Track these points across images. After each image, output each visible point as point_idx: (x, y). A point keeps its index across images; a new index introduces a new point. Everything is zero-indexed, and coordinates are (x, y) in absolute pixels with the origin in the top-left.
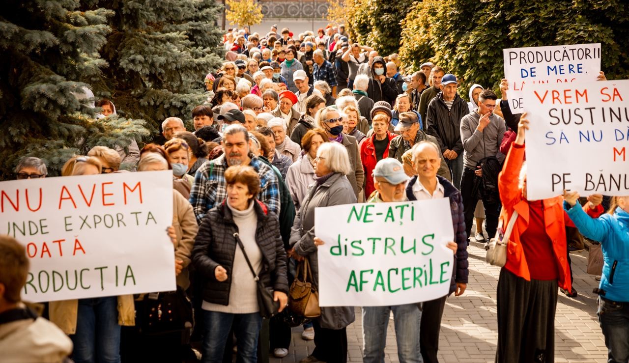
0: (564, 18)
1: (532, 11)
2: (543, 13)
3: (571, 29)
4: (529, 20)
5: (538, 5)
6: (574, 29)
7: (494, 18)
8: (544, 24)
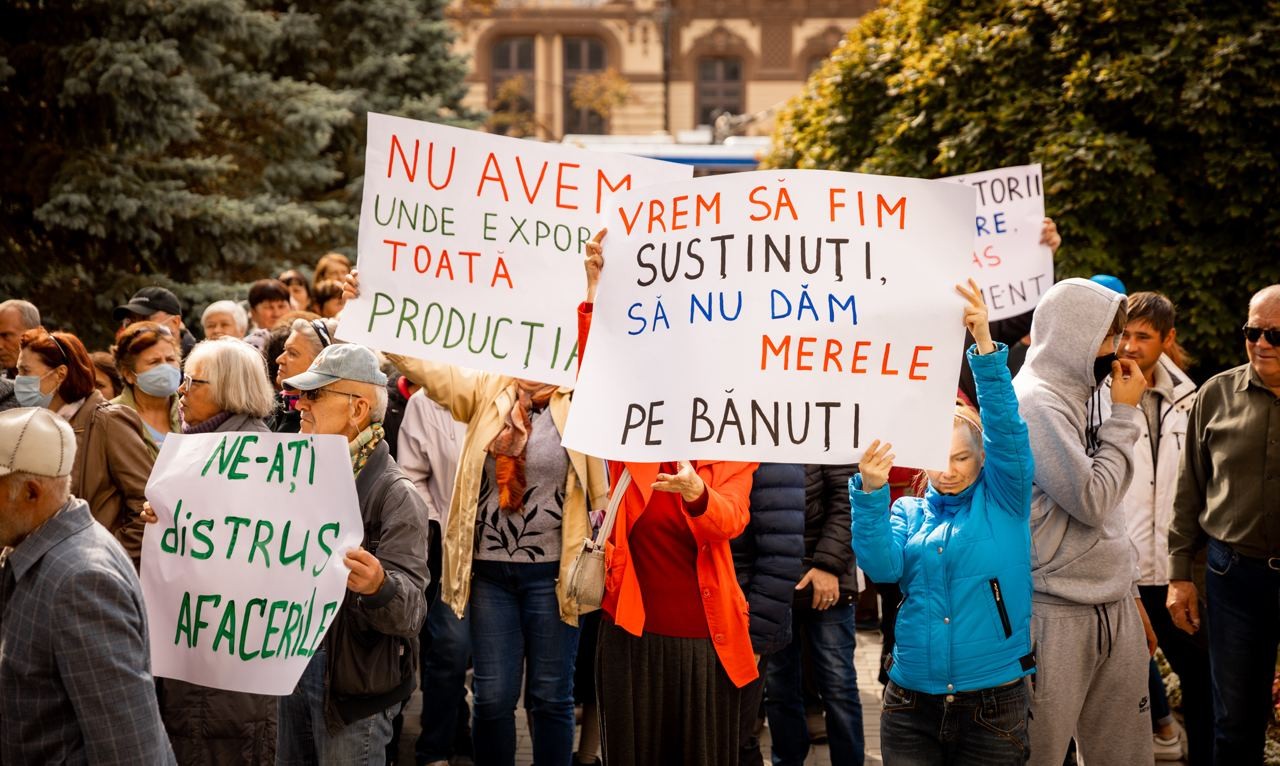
0: (1048, 122)
1: (983, 106)
2: (1004, 113)
3: (1060, 145)
4: (976, 126)
5: (995, 96)
6: (1067, 144)
7: (910, 128)
8: (1008, 136)
